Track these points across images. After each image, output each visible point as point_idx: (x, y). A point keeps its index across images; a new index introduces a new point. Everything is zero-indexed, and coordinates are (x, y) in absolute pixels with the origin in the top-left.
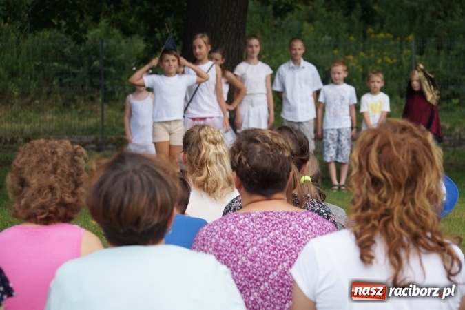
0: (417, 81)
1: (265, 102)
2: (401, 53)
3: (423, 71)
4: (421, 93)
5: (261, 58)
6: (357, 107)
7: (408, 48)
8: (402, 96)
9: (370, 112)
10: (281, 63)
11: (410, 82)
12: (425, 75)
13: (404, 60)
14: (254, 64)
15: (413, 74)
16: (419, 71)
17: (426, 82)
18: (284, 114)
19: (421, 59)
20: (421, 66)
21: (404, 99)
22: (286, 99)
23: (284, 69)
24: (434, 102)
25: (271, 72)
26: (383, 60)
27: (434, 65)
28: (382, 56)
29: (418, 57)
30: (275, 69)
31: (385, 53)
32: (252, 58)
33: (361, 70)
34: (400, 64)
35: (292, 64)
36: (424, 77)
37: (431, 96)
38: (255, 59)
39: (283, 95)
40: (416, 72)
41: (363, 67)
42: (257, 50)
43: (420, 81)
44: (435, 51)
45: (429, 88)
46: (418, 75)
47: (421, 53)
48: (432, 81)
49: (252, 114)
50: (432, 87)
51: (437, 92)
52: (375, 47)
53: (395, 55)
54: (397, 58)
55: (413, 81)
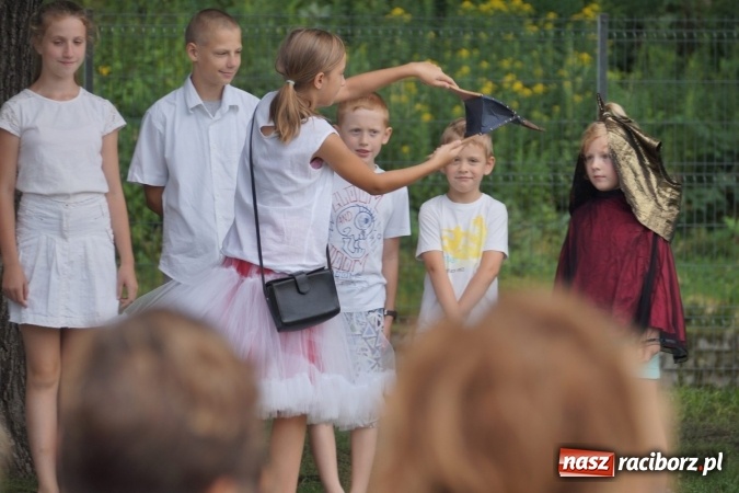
0: (604, 156)
1: (106, 222)
2: (560, 64)
3: (623, 124)
4: (619, 198)
5: (87, 79)
6: (408, 244)
7: (581, 47)
8: (559, 208)
9: (449, 254)
10: (160, 91)
11: (582, 161)
12: (631, 136)
13: (567, 85)
14: (63, 98)
15: (592, 134)
16: (609, 125)
17: (634, 161)
18: (170, 263)
19: (623, 85)
20: (618, 110)
21: (567, 217)
22: (176, 211)
23: (168, 111)
24: (659, 226)
25: (121, 122)
26: (498, 89)
27: (669, 106)
28: (495, 74)
29: (613, 76)
30: (134, 114)
31: (506, 64)
32: (58, 78)
33: (427, 117)
34: (555, 99)
35: (195, 99)
36: (626, 146)
37: (652, 207)
38: (70, 82)
39: (167, 199)
40: (601, 128)
41: (435, 109)
42: (78, 53)
43: (612, 157)
44: (672, 57)
45: (642, 179)
46: (606, 138)
47: (625, 64)
48: (652, 158)
49: (60, 260)
50: (653, 178)
51: (668, 193)
52: (474, 45)
53: (539, 71)
54: (546, 80)
55: (591, 157)
